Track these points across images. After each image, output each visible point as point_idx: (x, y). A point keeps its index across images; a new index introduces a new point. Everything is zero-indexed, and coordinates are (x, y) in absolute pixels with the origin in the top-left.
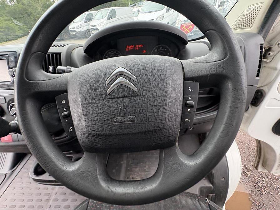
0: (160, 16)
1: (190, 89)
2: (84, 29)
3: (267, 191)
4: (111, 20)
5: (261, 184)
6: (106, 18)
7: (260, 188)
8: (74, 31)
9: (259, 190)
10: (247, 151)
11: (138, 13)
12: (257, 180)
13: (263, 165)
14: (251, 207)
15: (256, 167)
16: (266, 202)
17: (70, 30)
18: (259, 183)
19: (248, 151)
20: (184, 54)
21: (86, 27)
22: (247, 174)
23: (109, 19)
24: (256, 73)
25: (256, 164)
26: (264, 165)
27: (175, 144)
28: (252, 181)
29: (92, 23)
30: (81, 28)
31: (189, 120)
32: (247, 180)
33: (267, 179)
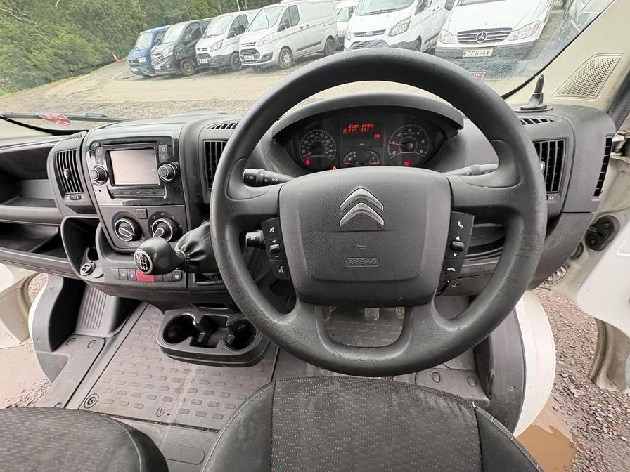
0: (402, 23)
1: (459, 224)
2: (227, 51)
3: (615, 433)
4: (288, 31)
5: (604, 416)
6: (277, 26)
7: (599, 425)
8: (207, 56)
9: (597, 430)
10: (578, 345)
11: (350, 16)
12: (593, 408)
13: (608, 375)
14: (573, 461)
15: (592, 380)
16: (608, 454)
17: (198, 53)
18: (597, 414)
19: (583, 346)
20: (453, 146)
21: (231, 46)
22: (573, 394)
23: (282, 28)
24: (594, 188)
25: (592, 373)
26: (611, 376)
27: (430, 302)
28: (582, 409)
29: (245, 38)
30: (220, 48)
31: (454, 270)
32: (570, 405)
33: (618, 409)
